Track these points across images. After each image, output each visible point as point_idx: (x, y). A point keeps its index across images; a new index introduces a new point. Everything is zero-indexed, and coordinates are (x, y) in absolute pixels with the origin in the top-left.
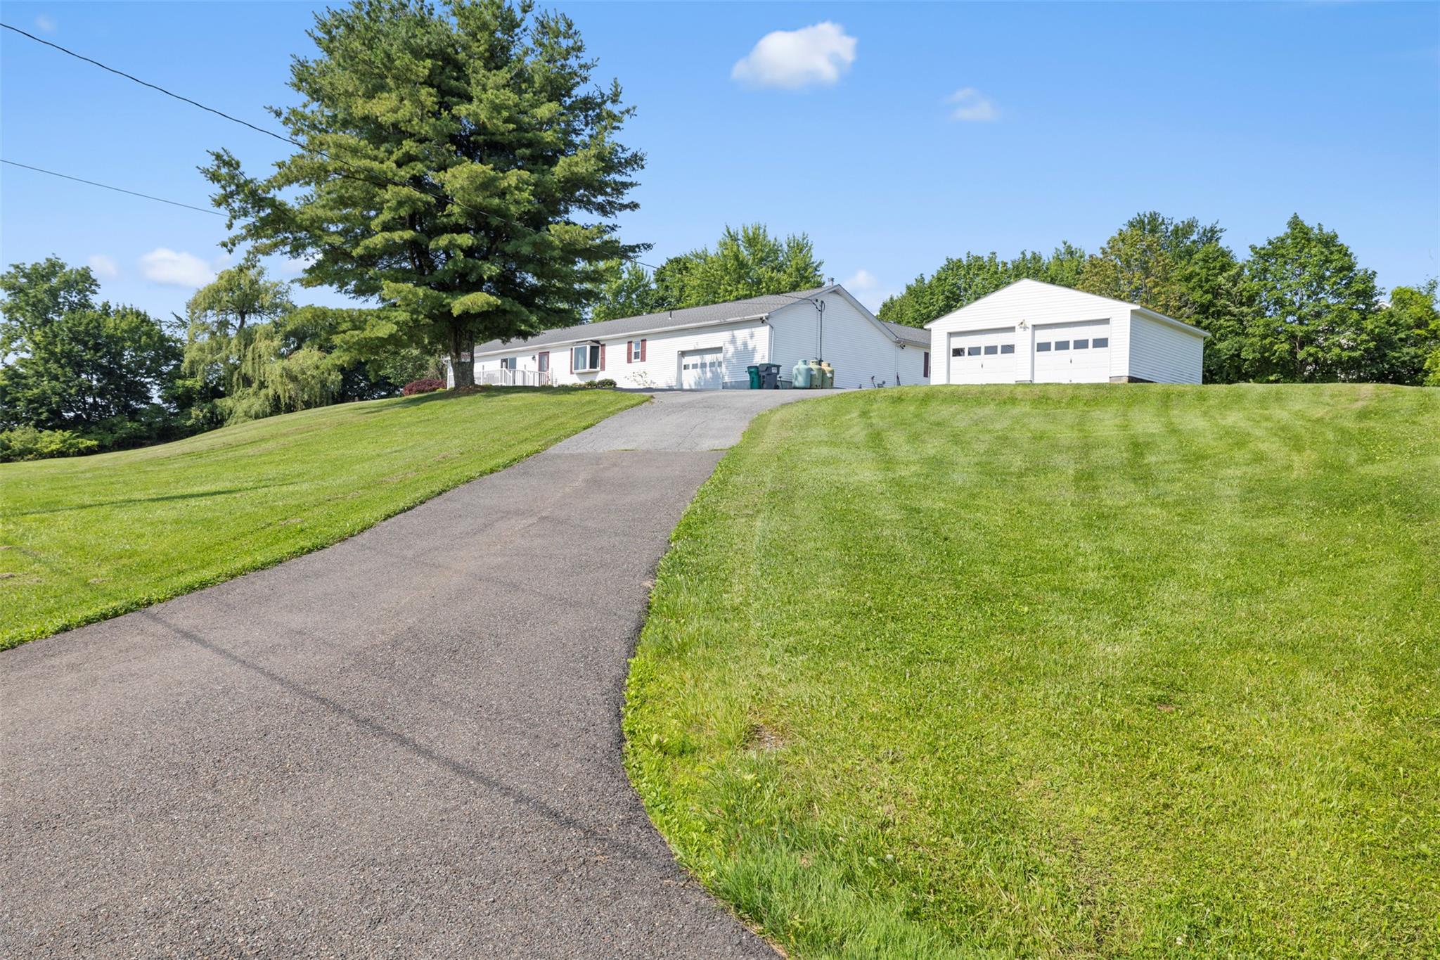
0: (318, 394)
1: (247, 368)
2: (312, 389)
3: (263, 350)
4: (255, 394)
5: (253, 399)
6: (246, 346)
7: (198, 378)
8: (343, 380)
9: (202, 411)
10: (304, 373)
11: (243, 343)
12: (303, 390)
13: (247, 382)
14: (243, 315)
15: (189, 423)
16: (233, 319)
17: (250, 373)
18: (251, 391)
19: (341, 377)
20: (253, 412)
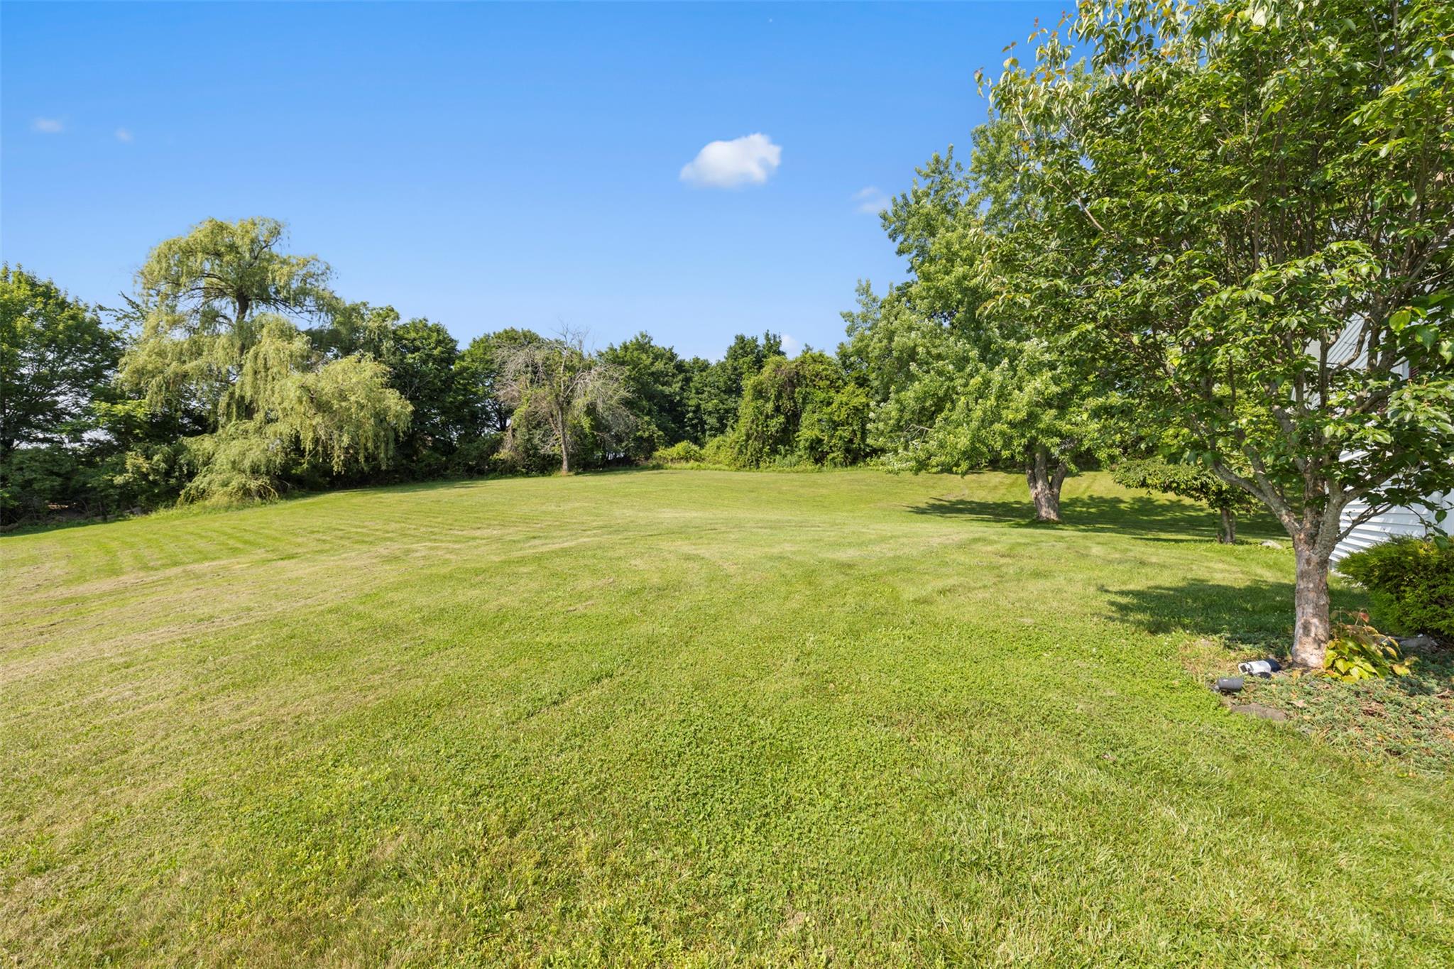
0: (370, 434)
1: (243, 385)
2: (359, 426)
3: (271, 354)
4: (259, 430)
5: (254, 440)
6: (243, 349)
7: (147, 401)
8: (413, 413)
9: (149, 458)
10: (345, 399)
11: (238, 344)
12: (341, 428)
13: (247, 410)
14: (243, 302)
15: (119, 480)
16: (227, 307)
17: (248, 394)
18: (250, 425)
19: (411, 408)
20: (247, 464)
